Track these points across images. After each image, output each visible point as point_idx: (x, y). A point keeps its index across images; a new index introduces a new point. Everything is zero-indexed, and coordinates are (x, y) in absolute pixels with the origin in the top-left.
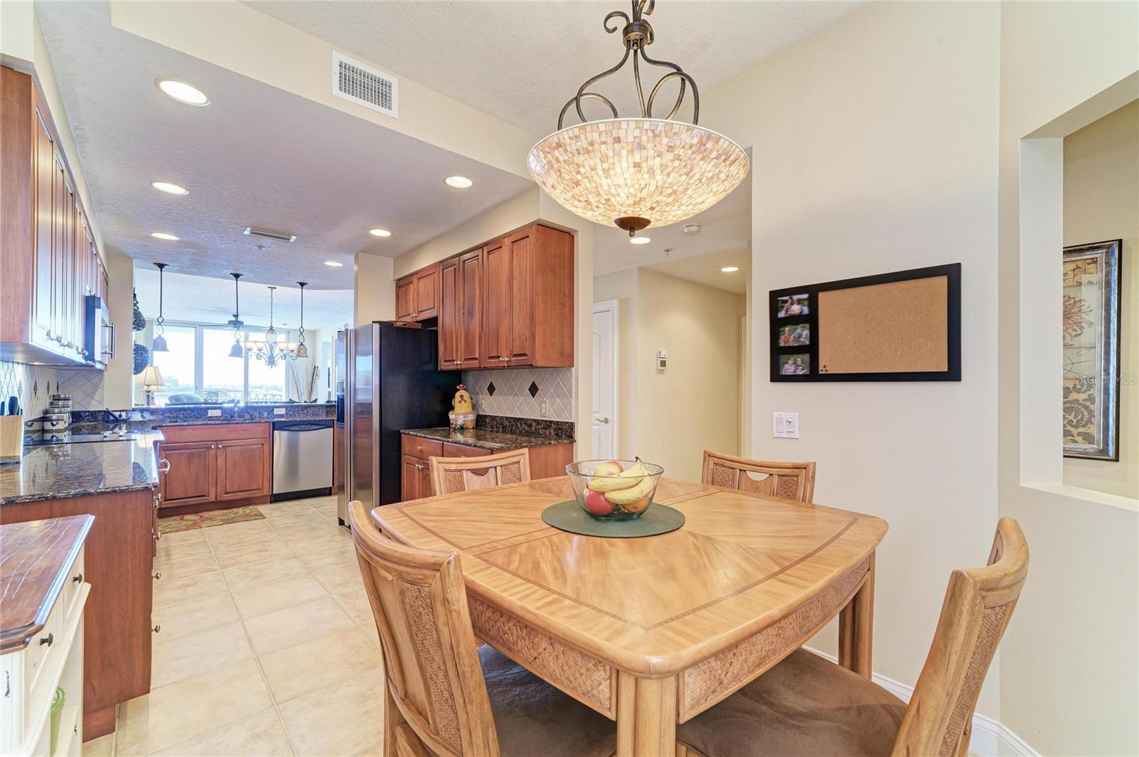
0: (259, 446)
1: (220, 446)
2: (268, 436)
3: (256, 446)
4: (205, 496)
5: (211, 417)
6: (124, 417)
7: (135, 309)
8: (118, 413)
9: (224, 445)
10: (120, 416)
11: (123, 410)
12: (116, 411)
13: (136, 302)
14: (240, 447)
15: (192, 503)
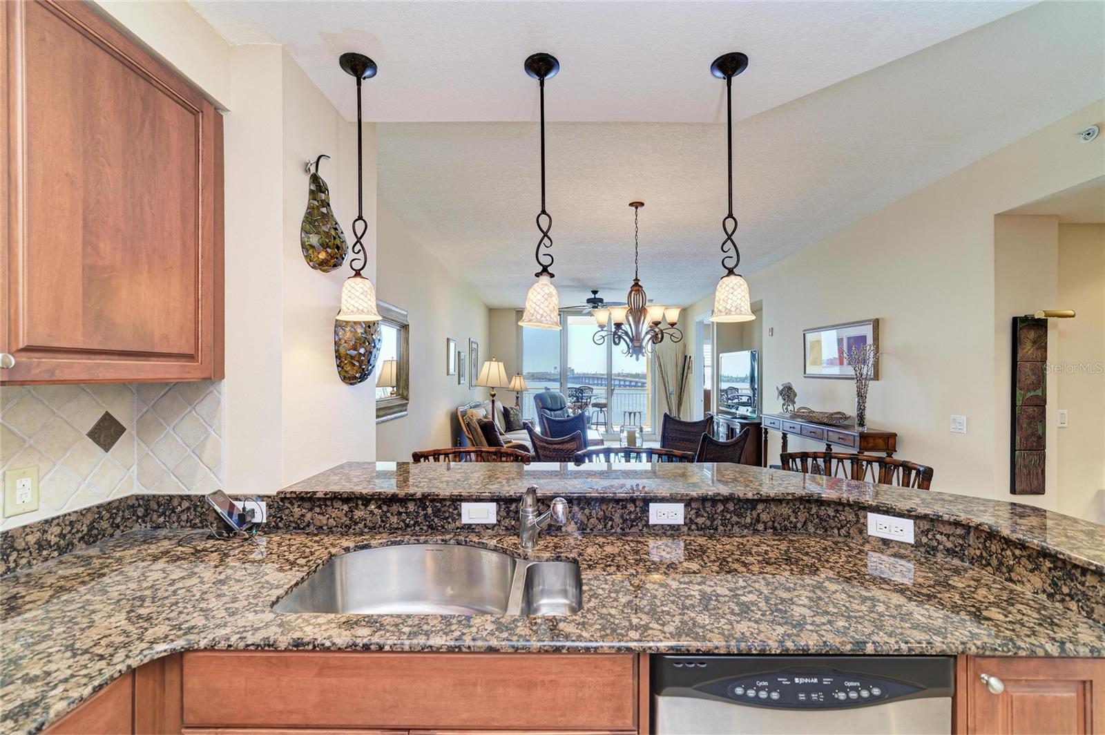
2: (628, 722)
5: (469, 528)
6: (261, 516)
7: (311, 206)
8: (241, 506)
10: (243, 517)
11: (258, 498)
12: (240, 498)
13: (318, 188)
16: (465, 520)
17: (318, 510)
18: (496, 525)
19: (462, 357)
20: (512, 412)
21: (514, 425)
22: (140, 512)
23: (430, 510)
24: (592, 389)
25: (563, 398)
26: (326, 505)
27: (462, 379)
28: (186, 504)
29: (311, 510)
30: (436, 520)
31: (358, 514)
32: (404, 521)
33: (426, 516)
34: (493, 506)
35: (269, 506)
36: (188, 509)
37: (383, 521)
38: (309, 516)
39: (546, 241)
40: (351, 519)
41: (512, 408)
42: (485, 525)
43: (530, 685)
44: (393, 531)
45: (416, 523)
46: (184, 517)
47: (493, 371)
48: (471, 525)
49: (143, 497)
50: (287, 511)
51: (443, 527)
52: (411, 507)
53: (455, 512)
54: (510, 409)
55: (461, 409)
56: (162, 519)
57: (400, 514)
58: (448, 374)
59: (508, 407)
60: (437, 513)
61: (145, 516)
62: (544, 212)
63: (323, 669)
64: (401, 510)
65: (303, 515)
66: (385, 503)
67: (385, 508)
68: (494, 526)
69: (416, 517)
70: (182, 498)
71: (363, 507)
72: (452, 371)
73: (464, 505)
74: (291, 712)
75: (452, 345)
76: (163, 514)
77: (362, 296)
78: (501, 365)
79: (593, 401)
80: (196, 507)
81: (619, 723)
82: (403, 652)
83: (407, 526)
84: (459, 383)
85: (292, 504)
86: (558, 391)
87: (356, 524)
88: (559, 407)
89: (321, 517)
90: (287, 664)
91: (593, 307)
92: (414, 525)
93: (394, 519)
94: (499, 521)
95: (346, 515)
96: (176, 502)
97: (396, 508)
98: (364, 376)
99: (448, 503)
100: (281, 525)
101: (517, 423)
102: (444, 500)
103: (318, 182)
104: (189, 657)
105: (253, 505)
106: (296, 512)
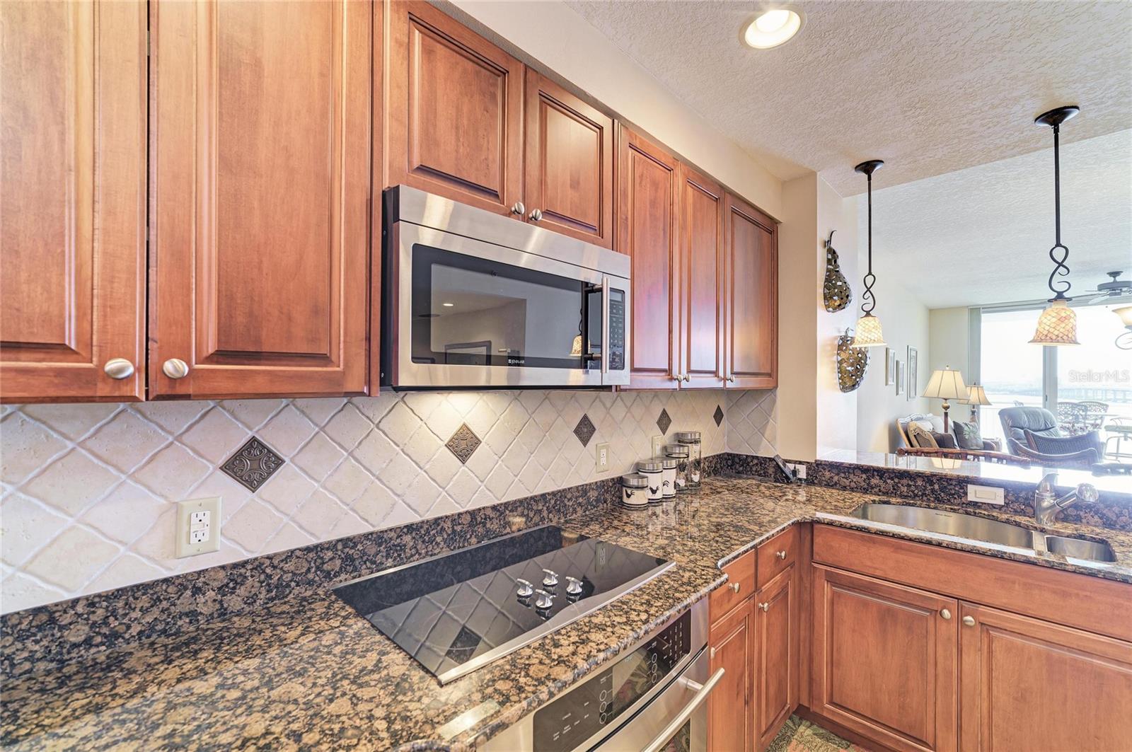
1: (968, 619)
5: (975, 504)
6: (802, 474)
7: (828, 270)
8: (791, 466)
9: (982, 619)
10: (794, 472)
11: (800, 463)
12: (789, 462)
13: (833, 256)
14: (1042, 647)
15: (889, 744)
16: (971, 497)
17: (843, 475)
18: (1003, 506)
19: (901, 366)
20: (966, 428)
21: (969, 444)
22: (730, 462)
23: (936, 487)
24: (1107, 406)
25: (1048, 415)
26: (849, 473)
27: (900, 389)
28: (755, 461)
29: (838, 474)
30: (942, 494)
32: (913, 492)
33: (933, 491)
34: (1000, 491)
35: (808, 469)
36: (757, 464)
37: (894, 489)
38: (836, 478)
39: (1062, 270)
40: (868, 484)
41: (966, 424)
42: (992, 505)
44: (904, 496)
45: (924, 494)
46: (754, 469)
47: (947, 381)
48: (977, 503)
49: (731, 454)
50: (820, 473)
51: (949, 501)
52: (920, 483)
53: (962, 491)
54: (963, 425)
55: (901, 421)
56: (741, 469)
57: (909, 486)
58: (887, 384)
59: (960, 422)
60: (942, 489)
61: (732, 465)
62: (1058, 244)
63: (898, 548)
64: (910, 483)
65: (832, 477)
66: (896, 477)
67: (896, 480)
69: (924, 490)
70: (753, 457)
71: (878, 478)
73: (970, 487)
74: (876, 569)
76: (742, 465)
77: (873, 330)
78: (958, 375)
79: (1107, 422)
80: (761, 464)
82: (956, 549)
83: (916, 495)
84: (897, 394)
85: (825, 469)
86: (1041, 406)
87: (872, 488)
88: (1043, 427)
89: (845, 480)
90: (873, 541)
91: (1110, 295)
92: (922, 496)
93: (905, 489)
94: (1007, 504)
95: (864, 481)
96: (749, 460)
97: (905, 481)
98: (853, 387)
99: (954, 483)
100: (816, 481)
101: (974, 442)
102: (951, 479)
103: (832, 252)
104: (816, 526)
105: (798, 466)
106: (827, 474)
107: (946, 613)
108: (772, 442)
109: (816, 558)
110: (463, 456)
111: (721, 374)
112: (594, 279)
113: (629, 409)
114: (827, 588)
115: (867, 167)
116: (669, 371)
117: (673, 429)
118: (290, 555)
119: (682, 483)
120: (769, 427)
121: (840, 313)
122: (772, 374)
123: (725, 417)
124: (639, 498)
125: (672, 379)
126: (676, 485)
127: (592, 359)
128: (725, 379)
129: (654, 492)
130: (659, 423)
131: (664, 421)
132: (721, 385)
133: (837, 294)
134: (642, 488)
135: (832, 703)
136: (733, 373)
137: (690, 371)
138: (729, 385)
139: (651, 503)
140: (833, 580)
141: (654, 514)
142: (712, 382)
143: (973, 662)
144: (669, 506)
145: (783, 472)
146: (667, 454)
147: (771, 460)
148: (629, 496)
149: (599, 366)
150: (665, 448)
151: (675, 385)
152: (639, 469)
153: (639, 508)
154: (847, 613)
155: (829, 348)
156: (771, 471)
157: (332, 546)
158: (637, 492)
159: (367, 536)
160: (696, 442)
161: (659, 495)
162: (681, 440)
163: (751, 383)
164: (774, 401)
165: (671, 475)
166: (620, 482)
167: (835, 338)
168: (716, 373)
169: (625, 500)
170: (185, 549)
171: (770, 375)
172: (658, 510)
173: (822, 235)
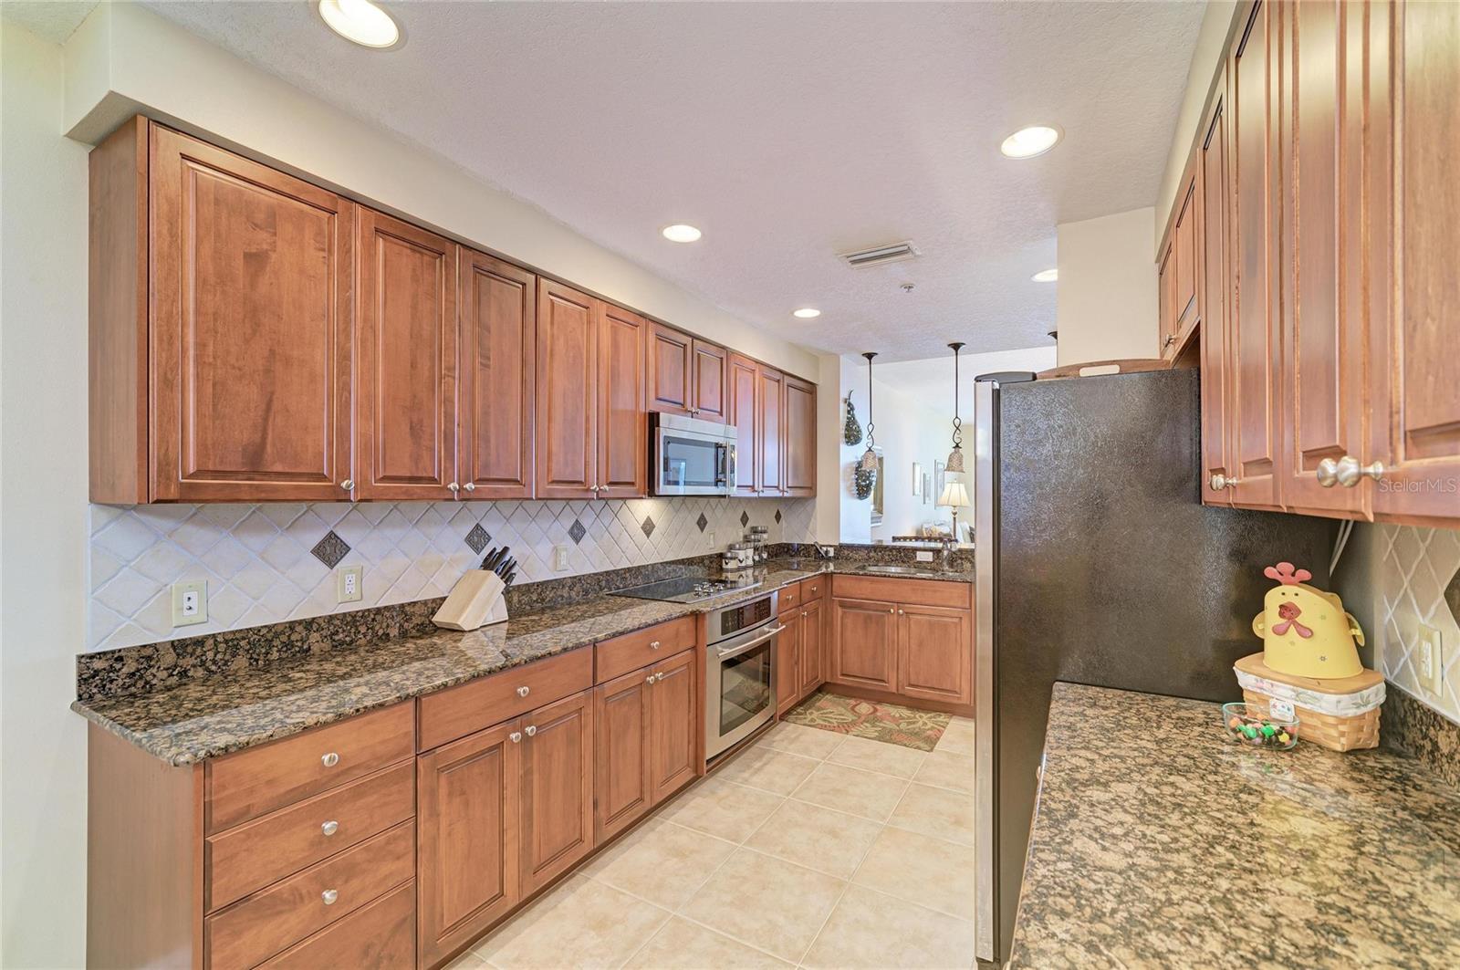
0: (955, 620)
1: (901, 611)
2: (968, 606)
3: (950, 620)
4: (883, 681)
5: (920, 562)
6: (832, 554)
7: (848, 418)
8: (825, 549)
9: (906, 610)
10: (827, 552)
11: (831, 546)
12: (824, 546)
13: (851, 408)
14: (928, 618)
15: (870, 688)
16: (918, 559)
19: (927, 479)
22: (785, 549)
23: (904, 553)
26: (858, 550)
27: (927, 499)
28: (802, 547)
29: (852, 552)
30: (905, 558)
31: (871, 554)
32: (891, 559)
33: (901, 557)
34: (931, 553)
35: (835, 550)
36: (803, 549)
37: (882, 558)
39: (958, 431)
40: (868, 557)
42: (927, 562)
43: (935, 591)
44: (886, 562)
46: (801, 552)
47: (954, 492)
49: (786, 543)
50: (842, 552)
51: (909, 562)
52: (894, 553)
53: (914, 555)
55: (925, 526)
56: (793, 553)
57: (889, 555)
58: (914, 494)
60: (906, 555)
61: (787, 551)
62: (957, 417)
63: (873, 582)
65: (849, 555)
66: (883, 550)
67: (883, 553)
68: (931, 563)
69: (896, 557)
71: (874, 552)
72: (917, 492)
73: (918, 553)
75: (918, 468)
76: (794, 550)
78: (962, 486)
80: (806, 549)
81: (964, 606)
82: (896, 577)
83: (893, 560)
84: (924, 503)
85: (845, 549)
89: (855, 555)
90: (861, 580)
92: (895, 560)
93: (887, 557)
94: (935, 560)
96: (798, 547)
97: (887, 553)
99: (911, 551)
100: (839, 558)
102: (909, 549)
103: (849, 405)
104: (834, 575)
105: (829, 549)
106: (846, 552)
107: (892, 611)
108: (813, 533)
109: (834, 594)
110: (648, 534)
111: (781, 488)
112: (721, 441)
113: (725, 509)
114: (840, 610)
115: (870, 356)
116: (753, 487)
117: (749, 525)
118: (589, 575)
119: (757, 558)
120: (811, 524)
121: (855, 446)
122: (812, 488)
123: (782, 517)
124: (732, 565)
125: (754, 491)
126: (754, 560)
127: (721, 481)
128: (783, 491)
129: (741, 562)
130: (741, 520)
131: (744, 519)
132: (781, 495)
133: (852, 436)
134: (735, 558)
135: (843, 675)
136: (788, 487)
137: (763, 487)
138: (786, 494)
139: (739, 569)
140: (843, 605)
141: (741, 576)
142: (776, 493)
143: (903, 632)
144: (750, 572)
145: (820, 553)
146: (747, 539)
147: (812, 545)
148: (727, 564)
149: (725, 485)
150: (745, 537)
151: (756, 495)
152: (731, 547)
153: (732, 571)
154: (849, 621)
155: (849, 470)
156: (812, 553)
157: (601, 574)
158: (732, 561)
159: (613, 571)
160: (765, 532)
161: (743, 564)
162: (755, 531)
163: (799, 493)
164: (814, 507)
165: (750, 552)
166: (721, 556)
167: (854, 463)
168: (778, 487)
169: (724, 566)
170: (559, 568)
171: (811, 488)
172: (743, 573)
173: (844, 395)
